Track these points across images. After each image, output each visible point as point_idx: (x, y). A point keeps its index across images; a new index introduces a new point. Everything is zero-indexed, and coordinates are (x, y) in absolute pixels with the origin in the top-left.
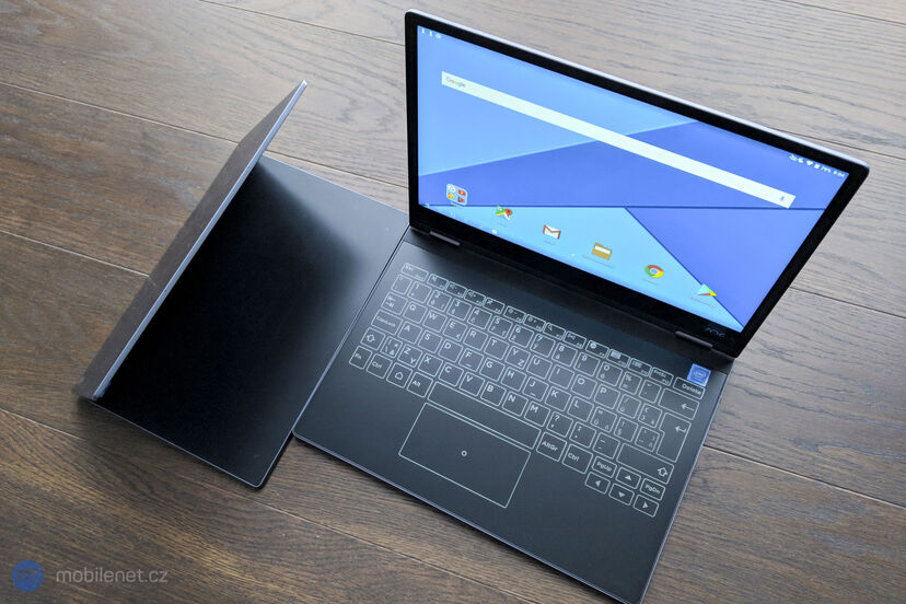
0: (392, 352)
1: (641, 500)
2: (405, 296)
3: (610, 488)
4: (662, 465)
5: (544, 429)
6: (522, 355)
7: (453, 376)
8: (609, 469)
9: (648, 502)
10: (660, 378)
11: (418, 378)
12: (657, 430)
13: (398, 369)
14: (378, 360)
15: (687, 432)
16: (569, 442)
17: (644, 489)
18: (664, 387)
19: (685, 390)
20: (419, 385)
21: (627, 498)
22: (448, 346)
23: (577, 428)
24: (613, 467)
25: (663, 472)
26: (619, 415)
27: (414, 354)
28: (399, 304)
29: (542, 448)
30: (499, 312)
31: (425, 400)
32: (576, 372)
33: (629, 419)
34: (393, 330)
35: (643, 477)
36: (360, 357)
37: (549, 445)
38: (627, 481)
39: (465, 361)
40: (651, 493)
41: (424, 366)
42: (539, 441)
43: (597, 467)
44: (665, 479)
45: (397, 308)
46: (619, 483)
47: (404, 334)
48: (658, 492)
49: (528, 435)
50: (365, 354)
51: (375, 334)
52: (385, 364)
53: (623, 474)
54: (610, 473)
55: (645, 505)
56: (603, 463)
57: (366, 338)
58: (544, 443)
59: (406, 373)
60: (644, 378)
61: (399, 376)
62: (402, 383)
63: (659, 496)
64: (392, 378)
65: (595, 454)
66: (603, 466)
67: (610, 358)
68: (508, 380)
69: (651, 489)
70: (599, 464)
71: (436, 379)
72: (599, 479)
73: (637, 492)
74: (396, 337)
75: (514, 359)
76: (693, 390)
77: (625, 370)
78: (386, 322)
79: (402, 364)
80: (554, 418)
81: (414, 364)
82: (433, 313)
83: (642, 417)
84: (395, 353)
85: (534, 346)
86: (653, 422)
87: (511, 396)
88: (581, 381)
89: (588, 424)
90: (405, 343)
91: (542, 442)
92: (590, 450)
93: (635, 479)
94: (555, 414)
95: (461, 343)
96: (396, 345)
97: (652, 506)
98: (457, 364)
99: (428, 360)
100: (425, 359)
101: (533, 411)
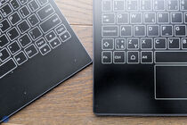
0: (122, 47)
2: (112, 11)
7: (162, 44)
11: (144, 54)
13: (130, 54)
14: (117, 54)
20: (146, 57)
22: (150, 29)
27: (135, 42)
28: (111, 17)
31: (154, 64)
36: (106, 57)
39: (164, 33)
41: (144, 46)
45: (111, 20)
47: (123, 33)
50: (108, 55)
51: (108, 41)
52: (122, 54)
57: (104, 46)
59: (136, 54)
61: (133, 57)
62: (136, 60)
64: (130, 61)
71: (154, 50)
74: (119, 37)
79: (131, 50)
81: (137, 47)
82: (133, 14)
84: (124, 46)
90: (126, 38)
95: (157, 24)
96: (122, 42)
98: (160, 36)
99: (144, 42)
100: (142, 41)
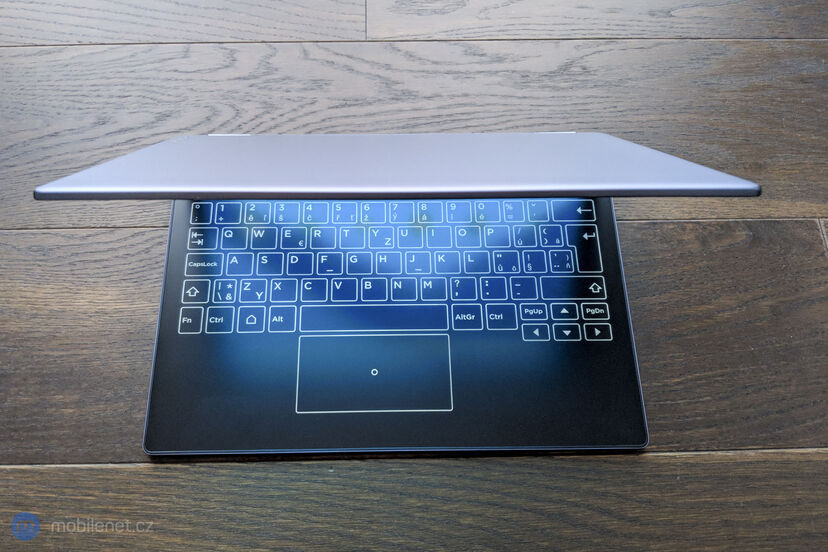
0: (229, 297)
1: (590, 330)
2: (213, 225)
3: (551, 331)
4: (590, 281)
5: (449, 302)
6: (385, 233)
7: (317, 291)
8: (540, 312)
9: (598, 327)
11: (276, 312)
12: (565, 247)
13: (245, 313)
15: (596, 235)
16: (484, 303)
17: (587, 315)
18: (550, 200)
20: (281, 319)
21: (575, 334)
22: (294, 260)
23: (484, 284)
24: (542, 308)
25: (595, 288)
26: (520, 250)
27: (258, 286)
28: (210, 237)
29: (459, 323)
31: (298, 333)
32: (453, 225)
33: (532, 249)
34: (216, 270)
35: (579, 302)
36: (189, 320)
37: (464, 317)
38: (564, 315)
39: (323, 267)
40: (596, 316)
41: (277, 295)
42: (451, 318)
43: (527, 316)
44: (601, 294)
46: (559, 322)
47: (233, 268)
48: (602, 311)
49: (435, 317)
50: (194, 314)
51: (196, 284)
52: (226, 313)
53: (557, 310)
54: (543, 316)
55: (597, 332)
56: (530, 307)
57: (186, 295)
58: (458, 317)
59: (259, 313)
60: (525, 200)
61: (251, 320)
62: (259, 326)
63: (605, 315)
64: (243, 327)
65: (518, 303)
66: (532, 312)
68: (383, 267)
69: (593, 312)
70: (526, 311)
71: (299, 304)
72: (535, 328)
73: (581, 322)
74: (224, 276)
75: (378, 241)
77: (501, 200)
78: (203, 265)
79: (248, 305)
80: (454, 284)
81: (262, 298)
82: (257, 230)
83: (544, 241)
84: (232, 296)
85: (392, 218)
86: (558, 241)
87: (396, 283)
88: (462, 232)
89: (493, 274)
90: (239, 279)
91: (455, 317)
92: (510, 300)
93: (571, 309)
94: (453, 280)
95: (308, 249)
96: (230, 286)
97: (604, 330)
98: (315, 275)
99: (278, 286)
100: (274, 286)
101: (428, 288)
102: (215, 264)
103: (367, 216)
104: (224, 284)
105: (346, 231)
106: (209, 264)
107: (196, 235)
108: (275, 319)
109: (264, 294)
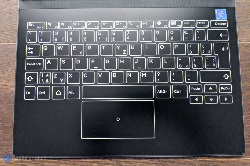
0: (47, 81)
1: (222, 98)
2: (38, 43)
3: (204, 99)
4: (224, 73)
5: (155, 84)
6: (123, 47)
7: (90, 78)
8: (199, 89)
9: (227, 97)
10: (202, 25)
11: (70, 89)
12: (213, 55)
13: (55, 89)
15: (228, 48)
16: (171, 85)
17: (221, 91)
18: (206, 29)
19: (218, 26)
20: (73, 92)
21: (215, 100)
22: (78, 62)
23: (172, 74)
24: (200, 87)
25: (226, 76)
26: (191, 56)
27: (61, 76)
28: (36, 50)
29: (159, 95)
30: (98, 27)
31: (81, 100)
32: (157, 43)
33: (197, 56)
34: (40, 67)
35: (218, 84)
36: (29, 93)
37: (161, 92)
38: (210, 91)
39: (93, 66)
40: (226, 91)
41: (70, 80)
42: (155, 92)
43: (192, 91)
44: (229, 80)
45: (36, 52)
46: (208, 94)
47: (48, 66)
48: (229, 88)
49: (148, 92)
50: (31, 90)
51: (31, 74)
52: (46, 89)
53: (207, 87)
54: (200, 91)
56: (194, 87)
57: (27, 80)
58: (159, 92)
59: (62, 89)
60: (194, 29)
61: (58, 93)
63: (230, 91)
64: (55, 96)
65: (188, 84)
66: (195, 89)
67: (171, 26)
68: (122, 66)
69: (225, 89)
70: (192, 88)
71: (81, 85)
72: (196, 97)
73: (218, 94)
74: (44, 70)
75: (120, 52)
76: (222, 24)
77: (182, 29)
78: (34, 64)
79: (57, 85)
80: (157, 74)
81: (63, 82)
82: (59, 46)
83: (202, 52)
84: (49, 80)
85: (127, 39)
86: (209, 52)
87: (128, 74)
88: (162, 47)
89: (176, 69)
90: (51, 72)
91: (157, 92)
92: (184, 83)
93: (214, 87)
94: (157, 72)
95: (85, 56)
96: (47, 76)
97: (229, 98)
98: (89, 70)
99: (71, 76)
100: (69, 75)
101: (144, 76)
102: (40, 64)
103: (114, 38)
104: (45, 74)
105: (104, 46)
106: (37, 64)
107: (29, 49)
108: (70, 92)
109: (64, 80)
